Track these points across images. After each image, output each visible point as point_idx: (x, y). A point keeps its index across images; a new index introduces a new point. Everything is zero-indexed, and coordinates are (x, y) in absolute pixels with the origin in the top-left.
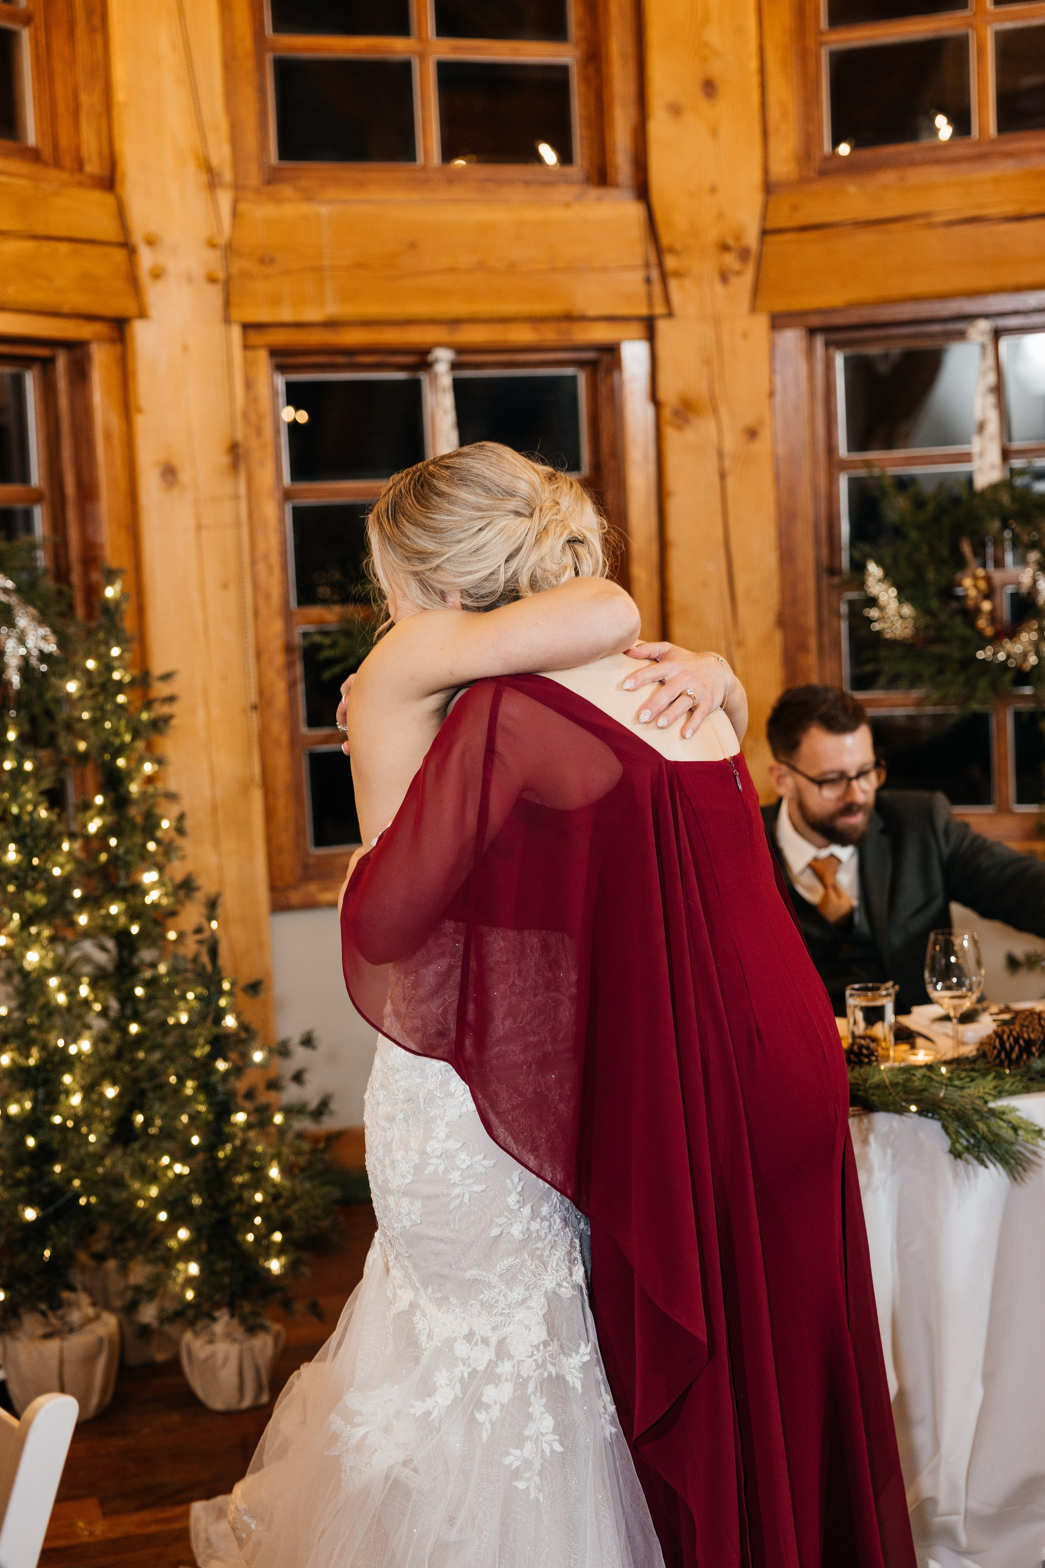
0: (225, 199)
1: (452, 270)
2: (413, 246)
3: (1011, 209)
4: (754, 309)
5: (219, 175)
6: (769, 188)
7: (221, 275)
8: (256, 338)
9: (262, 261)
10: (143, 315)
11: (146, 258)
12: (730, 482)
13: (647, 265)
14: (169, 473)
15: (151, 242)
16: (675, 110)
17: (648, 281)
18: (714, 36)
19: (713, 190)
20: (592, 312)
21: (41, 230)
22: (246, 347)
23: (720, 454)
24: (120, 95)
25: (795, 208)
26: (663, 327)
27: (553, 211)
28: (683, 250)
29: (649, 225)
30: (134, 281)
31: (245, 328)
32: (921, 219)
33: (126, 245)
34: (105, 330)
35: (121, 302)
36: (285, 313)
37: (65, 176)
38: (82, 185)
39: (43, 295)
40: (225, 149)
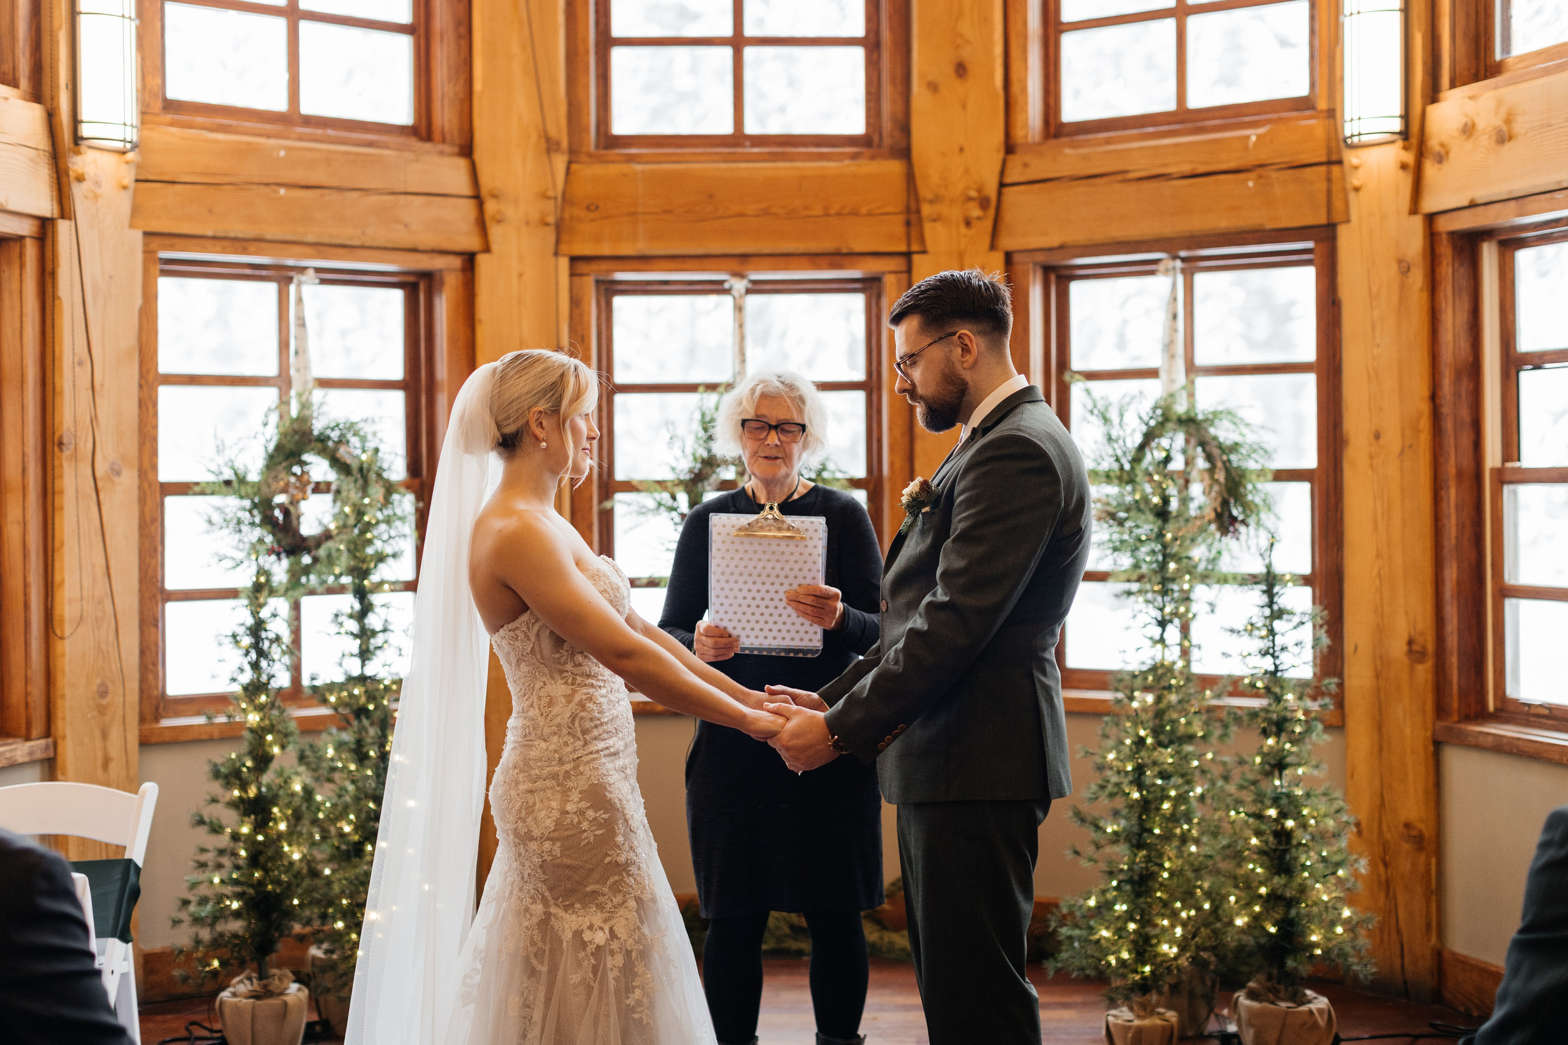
0: (560, 162)
1: (742, 215)
2: (711, 196)
3: (1186, 168)
4: (993, 247)
5: (558, 144)
6: (1010, 148)
7: (551, 219)
8: (583, 267)
9: (588, 208)
10: (487, 249)
11: (491, 207)
13: (908, 210)
15: (495, 196)
16: (933, 87)
17: (908, 224)
18: (966, 27)
19: (961, 150)
20: (858, 248)
21: (398, 186)
22: (572, 274)
24: (478, 86)
25: (1025, 165)
26: (917, 260)
27: (831, 166)
28: (936, 200)
29: (910, 178)
30: (482, 225)
31: (574, 260)
32: (1119, 176)
33: (477, 198)
34: (457, 262)
35: (471, 242)
36: (606, 250)
37: (428, 146)
38: (441, 153)
39: (401, 237)
40: (564, 122)
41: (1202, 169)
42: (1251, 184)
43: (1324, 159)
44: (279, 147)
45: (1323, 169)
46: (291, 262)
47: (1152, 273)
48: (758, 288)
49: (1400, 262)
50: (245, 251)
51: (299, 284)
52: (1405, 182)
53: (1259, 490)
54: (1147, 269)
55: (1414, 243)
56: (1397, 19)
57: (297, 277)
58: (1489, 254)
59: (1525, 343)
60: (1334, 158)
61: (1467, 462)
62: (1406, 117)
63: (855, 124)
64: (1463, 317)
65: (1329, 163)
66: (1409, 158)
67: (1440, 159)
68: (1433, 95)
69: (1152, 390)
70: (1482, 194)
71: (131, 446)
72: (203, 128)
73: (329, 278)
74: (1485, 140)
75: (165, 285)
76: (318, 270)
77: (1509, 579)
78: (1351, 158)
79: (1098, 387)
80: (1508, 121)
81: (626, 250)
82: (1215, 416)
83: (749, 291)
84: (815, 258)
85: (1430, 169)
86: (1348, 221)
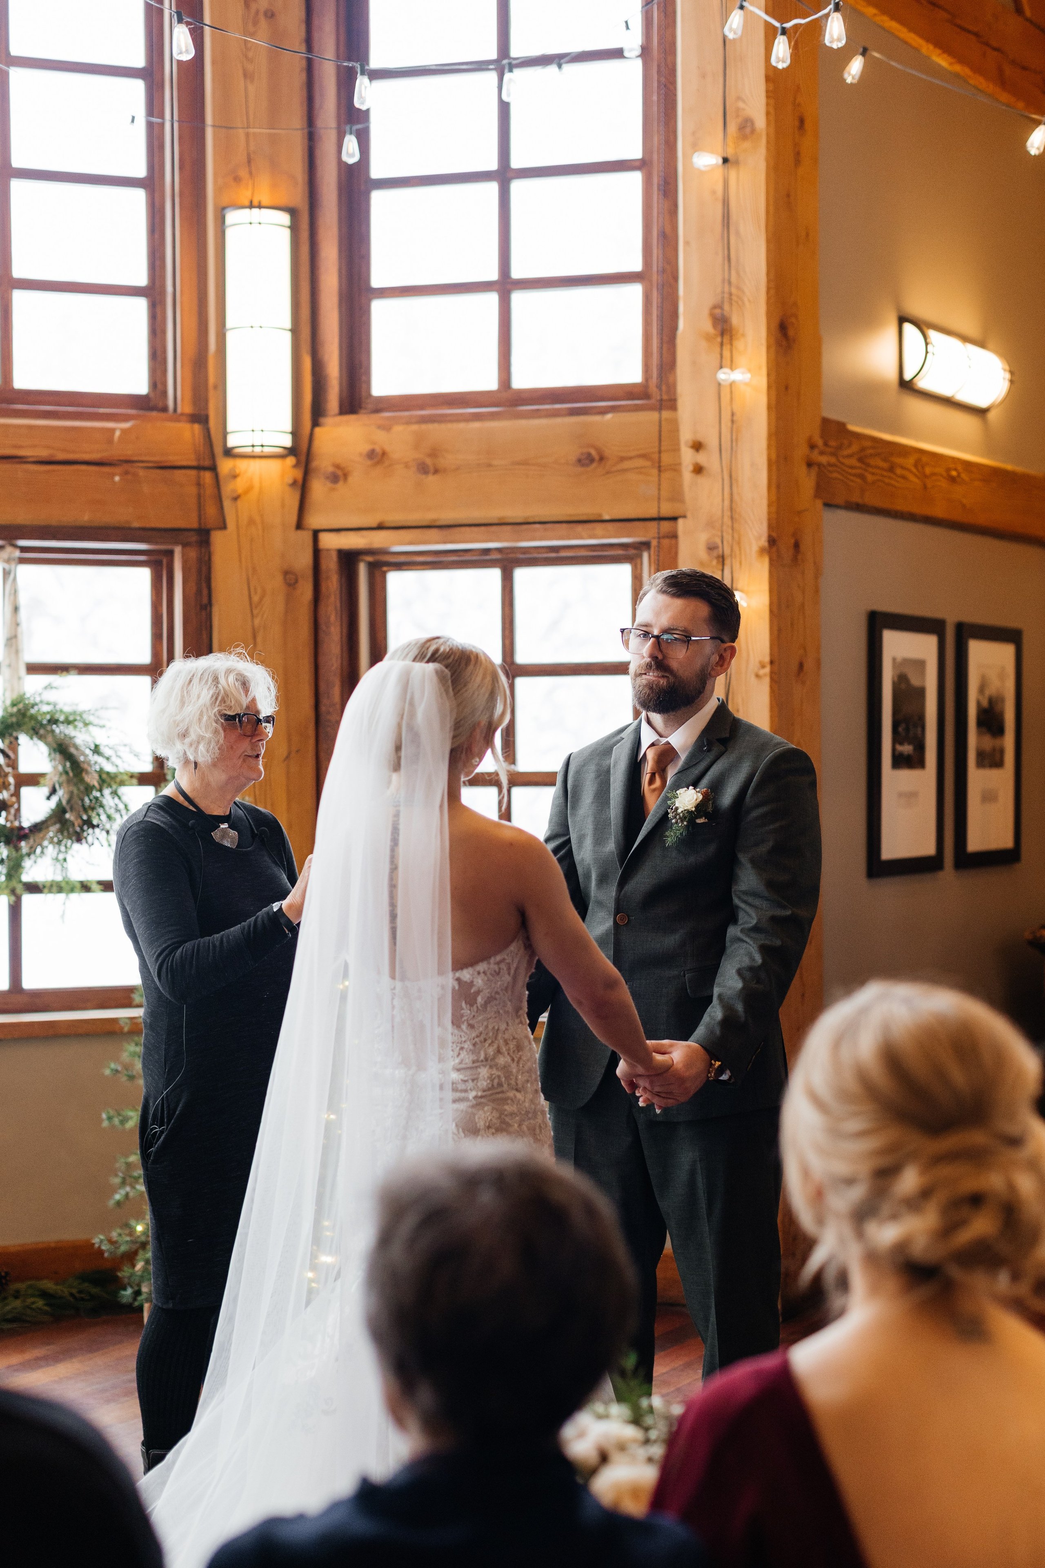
41: (61, 456)
42: (117, 478)
43: (194, 463)
45: (193, 473)
49: (286, 573)
52: (292, 499)
55: (305, 560)
58: (364, 573)
60: (207, 463)
62: (296, 435)
65: (199, 468)
66: (296, 473)
67: (337, 476)
68: (318, 420)
74: (400, 469)
80: (435, 455)
85: (319, 490)
86: (224, 527)
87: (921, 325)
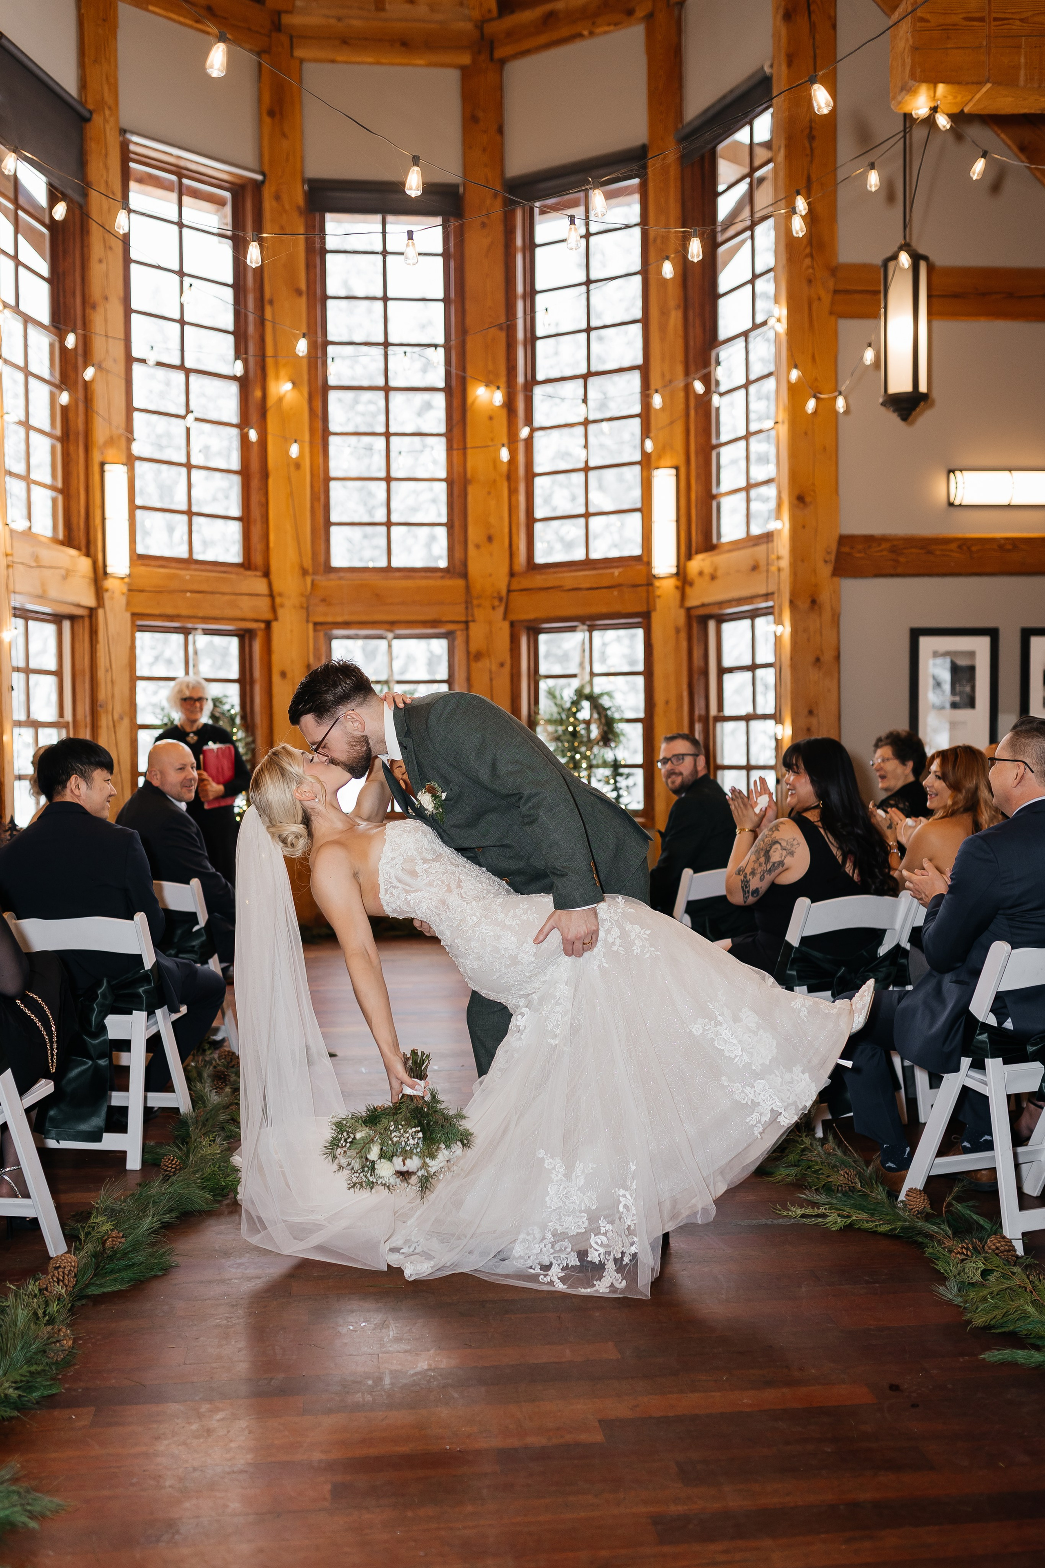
0: (309, 580)
1: (392, 604)
2: (378, 595)
3: (588, 585)
4: (505, 618)
5: (307, 570)
6: (512, 574)
7: (305, 606)
8: (319, 627)
9: (321, 600)
11: (278, 600)
12: (494, 682)
13: (467, 602)
14: (283, 675)
15: (280, 595)
16: (478, 546)
17: (467, 608)
18: (493, 520)
20: (444, 619)
21: (238, 591)
22: (314, 629)
23: (491, 672)
24: (272, 545)
25: (519, 583)
26: (471, 625)
27: (431, 583)
28: (479, 597)
29: (468, 588)
30: (274, 608)
31: (316, 624)
32: (558, 588)
33: (272, 596)
34: (262, 625)
35: (268, 616)
36: (330, 619)
37: (249, 573)
38: (256, 576)
39: (238, 613)
40: (310, 562)
41: (595, 586)
42: (615, 593)
43: (645, 583)
44: (186, 574)
45: (645, 588)
46: (190, 625)
47: (574, 631)
48: (397, 637)
49: (676, 627)
50: (172, 621)
51: (194, 635)
52: (678, 595)
53: (621, 727)
54: (572, 629)
55: (681, 619)
56: (674, 525)
57: (193, 632)
58: (712, 625)
59: (727, 663)
60: (649, 583)
61: (703, 712)
62: (678, 566)
63: (443, 564)
64: (701, 652)
65: (647, 585)
66: (679, 584)
67: (691, 584)
68: (689, 557)
69: (575, 683)
70: (707, 600)
71: (127, 707)
72: (154, 566)
73: (207, 632)
74: (707, 578)
75: (138, 635)
76: (203, 629)
77: (719, 761)
78: (657, 583)
79: (551, 682)
80: (716, 570)
81: (339, 619)
82: (602, 695)
83: (395, 638)
84: (425, 623)
85: (688, 590)
86: (655, 610)
87: (961, 471)
